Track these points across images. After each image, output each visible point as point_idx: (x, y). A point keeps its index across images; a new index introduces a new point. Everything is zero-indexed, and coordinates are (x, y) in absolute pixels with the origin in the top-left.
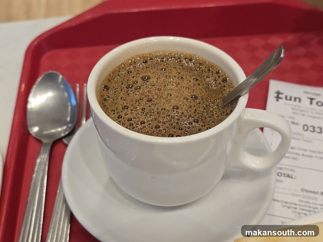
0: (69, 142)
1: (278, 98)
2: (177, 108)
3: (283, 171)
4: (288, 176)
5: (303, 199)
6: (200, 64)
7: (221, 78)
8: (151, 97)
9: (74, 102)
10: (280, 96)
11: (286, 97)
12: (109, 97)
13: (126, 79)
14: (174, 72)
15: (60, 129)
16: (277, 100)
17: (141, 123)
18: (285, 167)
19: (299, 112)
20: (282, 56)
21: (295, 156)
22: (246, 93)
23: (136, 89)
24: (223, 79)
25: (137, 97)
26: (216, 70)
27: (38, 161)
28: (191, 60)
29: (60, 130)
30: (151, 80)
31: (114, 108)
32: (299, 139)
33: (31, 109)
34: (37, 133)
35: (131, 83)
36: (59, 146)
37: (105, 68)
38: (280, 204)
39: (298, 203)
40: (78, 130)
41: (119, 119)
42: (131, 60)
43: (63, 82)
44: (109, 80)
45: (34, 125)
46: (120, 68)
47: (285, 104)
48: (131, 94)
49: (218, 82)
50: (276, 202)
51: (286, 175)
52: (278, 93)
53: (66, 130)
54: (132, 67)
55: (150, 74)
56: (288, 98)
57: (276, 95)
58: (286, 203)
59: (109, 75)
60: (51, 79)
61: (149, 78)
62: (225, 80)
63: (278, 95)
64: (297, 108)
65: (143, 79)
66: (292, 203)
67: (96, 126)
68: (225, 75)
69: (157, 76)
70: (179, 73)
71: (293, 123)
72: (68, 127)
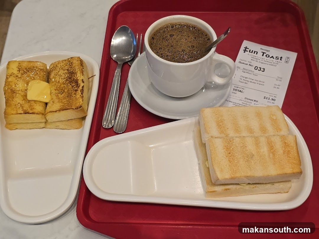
0: (132, 64)
1: (245, 51)
2: (184, 51)
3: (238, 89)
4: (240, 91)
5: (244, 102)
6: (199, 30)
7: (207, 38)
8: (173, 44)
9: (135, 43)
10: (247, 50)
11: (250, 50)
12: (154, 43)
13: (163, 34)
14: (185, 33)
15: (126, 57)
16: (244, 52)
17: (167, 56)
18: (239, 87)
19: (255, 60)
20: (229, 32)
21: (246, 82)
22: (215, 47)
23: (167, 40)
24: (208, 39)
25: (166, 44)
26: (205, 34)
27: (116, 71)
28: (195, 28)
29: (128, 58)
30: (174, 37)
31: (156, 48)
32: (251, 74)
33: (113, 45)
34: (115, 58)
35: (164, 37)
36: (126, 66)
37: (153, 29)
38: (232, 103)
39: (241, 104)
40: (136, 59)
41: (157, 53)
42: (166, 26)
43: (131, 33)
44: (155, 35)
45: (114, 54)
46: (160, 29)
47: (248, 54)
48: (164, 43)
49: (205, 40)
50: (230, 102)
51: (239, 91)
52: (246, 48)
53: (130, 57)
54: (166, 29)
55: (174, 34)
56: (251, 51)
57: (244, 49)
58: (235, 103)
59: (155, 32)
60: (124, 31)
61: (173, 35)
62: (209, 39)
63: (246, 49)
64: (255, 57)
65: (171, 36)
66: (238, 104)
67: (147, 57)
68: (209, 37)
69: (177, 35)
70: (188, 34)
71: (250, 65)
72: (131, 56)
